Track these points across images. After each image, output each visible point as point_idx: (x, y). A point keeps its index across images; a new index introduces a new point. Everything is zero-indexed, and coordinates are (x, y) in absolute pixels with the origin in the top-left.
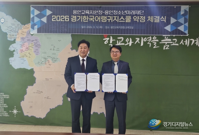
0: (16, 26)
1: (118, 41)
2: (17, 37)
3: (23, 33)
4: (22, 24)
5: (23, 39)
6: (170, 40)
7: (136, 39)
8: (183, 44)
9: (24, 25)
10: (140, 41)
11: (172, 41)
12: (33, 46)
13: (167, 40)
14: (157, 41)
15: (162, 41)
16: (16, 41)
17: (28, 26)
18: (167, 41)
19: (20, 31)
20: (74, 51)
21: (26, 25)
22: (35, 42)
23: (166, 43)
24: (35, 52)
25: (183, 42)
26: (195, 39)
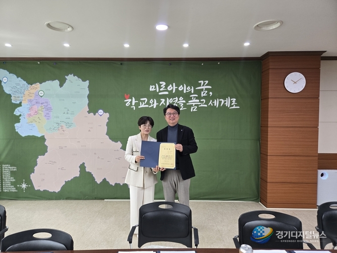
0: (22, 86)
1: (141, 103)
2: (23, 99)
3: (31, 95)
4: (29, 84)
5: (30, 101)
6: (198, 101)
7: (161, 100)
8: (212, 105)
9: (31, 84)
10: (166, 102)
11: (200, 102)
12: (43, 110)
13: (194, 101)
14: (184, 102)
15: (189, 102)
16: (22, 104)
17: (35, 86)
19: (26, 93)
20: (92, 114)
21: (33, 85)
22: (45, 104)
23: (194, 104)
24: (46, 116)
25: (212, 103)
26: (225, 99)
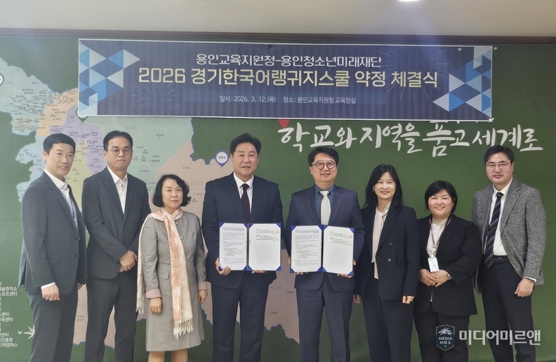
0: (38, 94)
1: (316, 136)
2: (40, 124)
3: (58, 116)
4: (55, 91)
5: (55, 130)
6: (448, 132)
7: (364, 129)
8: (481, 143)
9: (61, 92)
10: (374, 135)
11: (453, 135)
12: (85, 151)
13: (440, 132)
14: (417, 134)
15: (428, 135)
16: (36, 137)
17: (69, 96)
18: (439, 134)
19: (48, 110)
20: (201, 162)
21: (65, 94)
22: (91, 138)
23: (439, 140)
24: (91, 165)
25: (480, 137)
26: (509, 130)
